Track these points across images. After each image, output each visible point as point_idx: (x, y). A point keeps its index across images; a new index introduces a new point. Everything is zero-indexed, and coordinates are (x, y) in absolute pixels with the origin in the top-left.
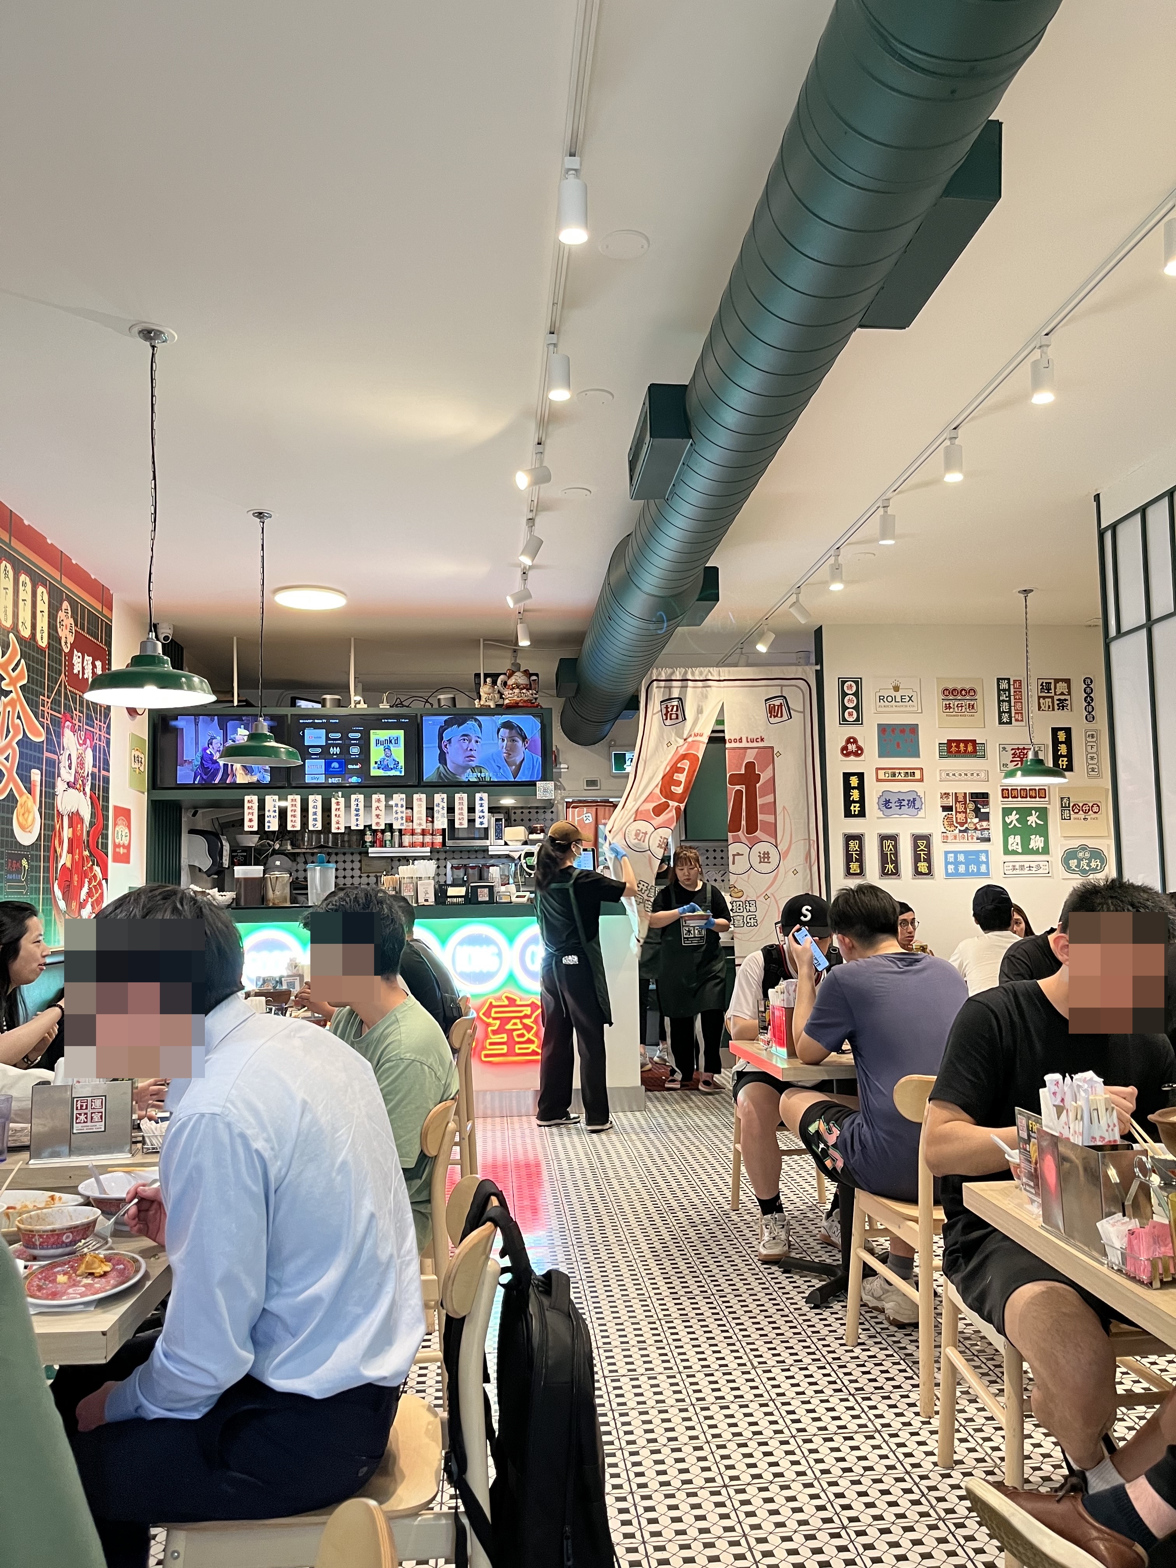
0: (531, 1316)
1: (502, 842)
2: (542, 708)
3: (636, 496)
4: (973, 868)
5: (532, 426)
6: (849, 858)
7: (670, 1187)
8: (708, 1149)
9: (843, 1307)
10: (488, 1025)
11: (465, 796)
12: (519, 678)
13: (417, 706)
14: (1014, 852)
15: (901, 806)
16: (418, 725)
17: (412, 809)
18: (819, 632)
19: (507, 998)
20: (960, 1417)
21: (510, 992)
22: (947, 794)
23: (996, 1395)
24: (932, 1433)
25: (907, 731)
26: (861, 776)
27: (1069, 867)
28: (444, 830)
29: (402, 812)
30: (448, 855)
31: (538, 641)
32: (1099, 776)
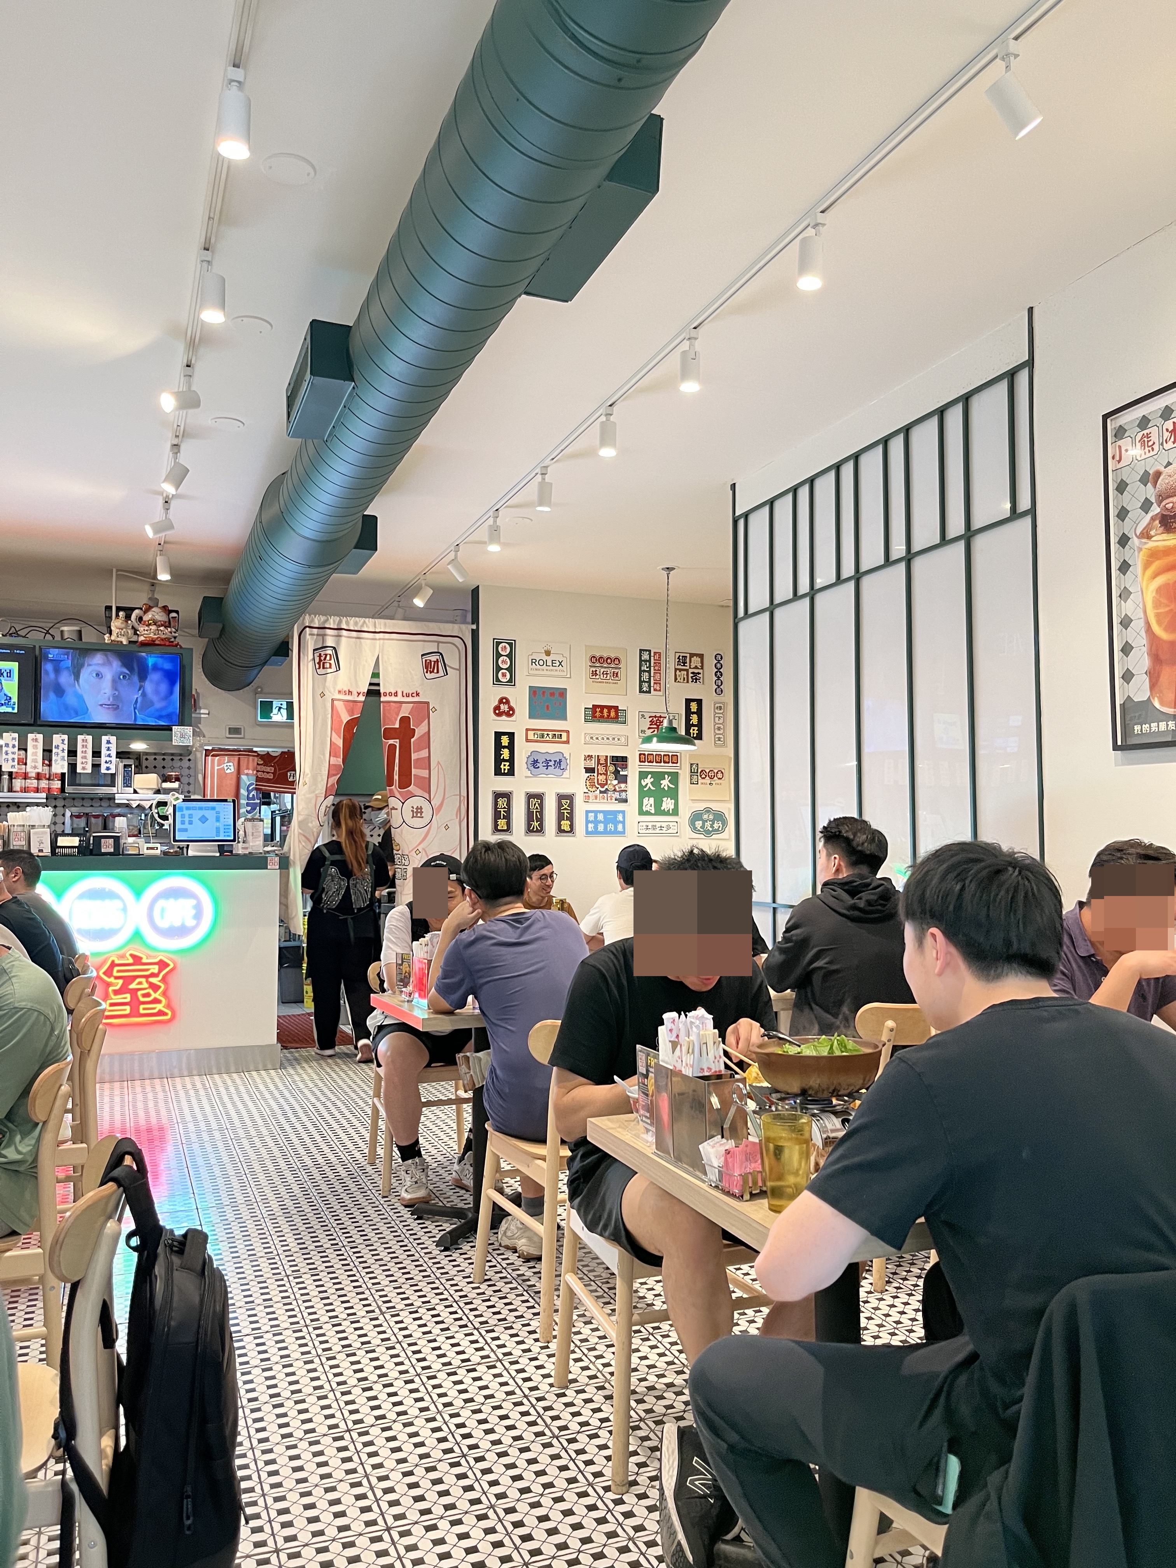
0: (156, 1276)
1: (131, 790)
2: (181, 647)
3: (294, 433)
4: (611, 826)
5: (180, 348)
6: (497, 815)
7: (303, 1144)
8: (344, 1104)
9: (472, 1247)
10: (109, 985)
11: (90, 738)
12: (156, 614)
13: (35, 638)
14: (648, 813)
15: (547, 766)
16: (36, 658)
17: (26, 750)
18: (475, 592)
19: (132, 955)
20: (576, 1338)
21: (136, 950)
22: (590, 757)
23: (609, 1315)
24: (549, 1356)
25: (557, 695)
26: (511, 735)
27: (695, 828)
28: (63, 774)
29: (13, 753)
30: (67, 803)
31: (178, 575)
32: (724, 745)
